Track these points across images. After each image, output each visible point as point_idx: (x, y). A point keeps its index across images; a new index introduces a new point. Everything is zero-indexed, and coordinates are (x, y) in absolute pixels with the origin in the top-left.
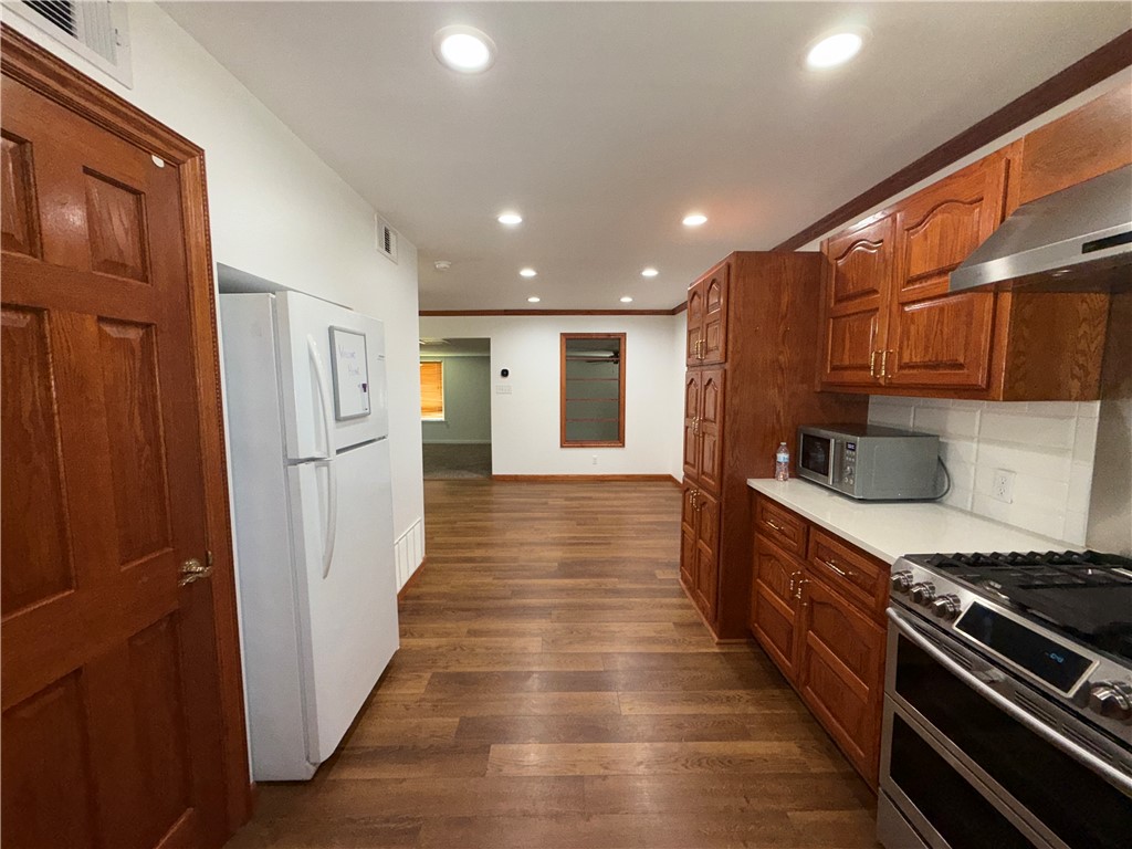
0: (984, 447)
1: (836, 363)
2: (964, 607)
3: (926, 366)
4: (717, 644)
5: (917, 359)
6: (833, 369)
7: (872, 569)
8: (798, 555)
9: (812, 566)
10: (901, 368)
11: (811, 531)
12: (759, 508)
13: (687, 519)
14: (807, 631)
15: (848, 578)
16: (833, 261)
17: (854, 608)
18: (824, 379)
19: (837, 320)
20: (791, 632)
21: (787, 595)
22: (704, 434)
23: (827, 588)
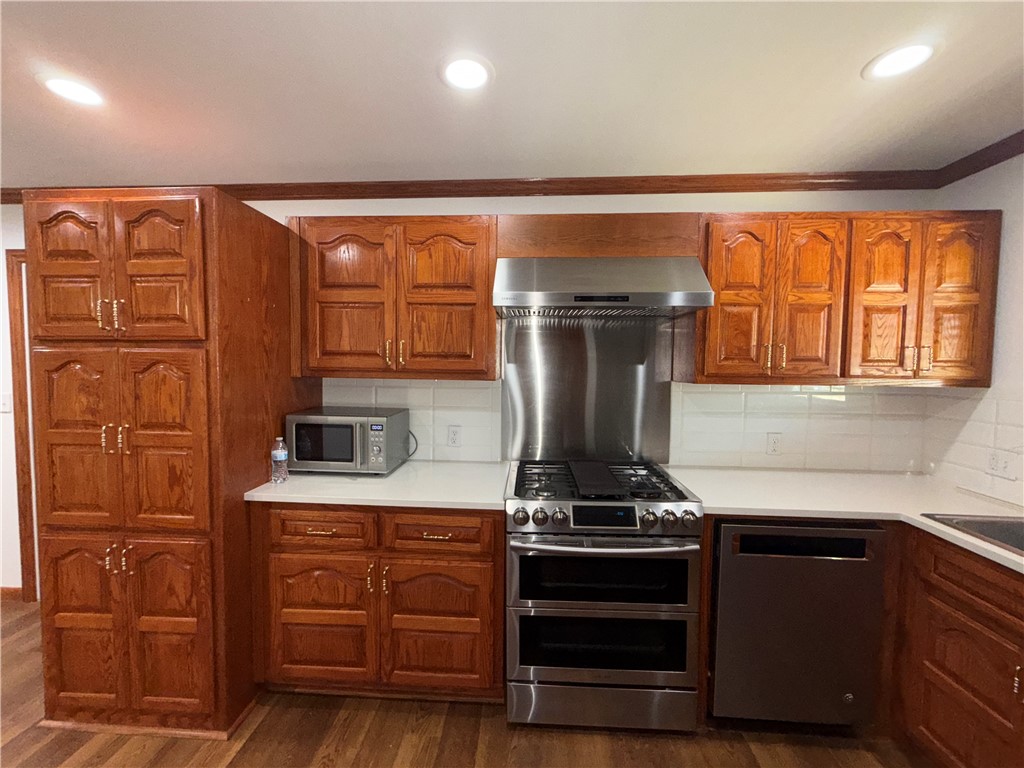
0: (438, 413)
1: (329, 348)
2: (571, 514)
3: (439, 356)
4: (229, 738)
5: (430, 350)
6: (325, 353)
7: (475, 521)
8: (367, 548)
9: (392, 550)
10: (413, 355)
11: (386, 516)
12: (275, 523)
13: (75, 603)
14: (390, 618)
15: (450, 540)
16: (315, 245)
17: (455, 564)
18: (313, 363)
19: (325, 305)
20: (362, 633)
21: (350, 599)
22: (136, 450)
23: (418, 562)
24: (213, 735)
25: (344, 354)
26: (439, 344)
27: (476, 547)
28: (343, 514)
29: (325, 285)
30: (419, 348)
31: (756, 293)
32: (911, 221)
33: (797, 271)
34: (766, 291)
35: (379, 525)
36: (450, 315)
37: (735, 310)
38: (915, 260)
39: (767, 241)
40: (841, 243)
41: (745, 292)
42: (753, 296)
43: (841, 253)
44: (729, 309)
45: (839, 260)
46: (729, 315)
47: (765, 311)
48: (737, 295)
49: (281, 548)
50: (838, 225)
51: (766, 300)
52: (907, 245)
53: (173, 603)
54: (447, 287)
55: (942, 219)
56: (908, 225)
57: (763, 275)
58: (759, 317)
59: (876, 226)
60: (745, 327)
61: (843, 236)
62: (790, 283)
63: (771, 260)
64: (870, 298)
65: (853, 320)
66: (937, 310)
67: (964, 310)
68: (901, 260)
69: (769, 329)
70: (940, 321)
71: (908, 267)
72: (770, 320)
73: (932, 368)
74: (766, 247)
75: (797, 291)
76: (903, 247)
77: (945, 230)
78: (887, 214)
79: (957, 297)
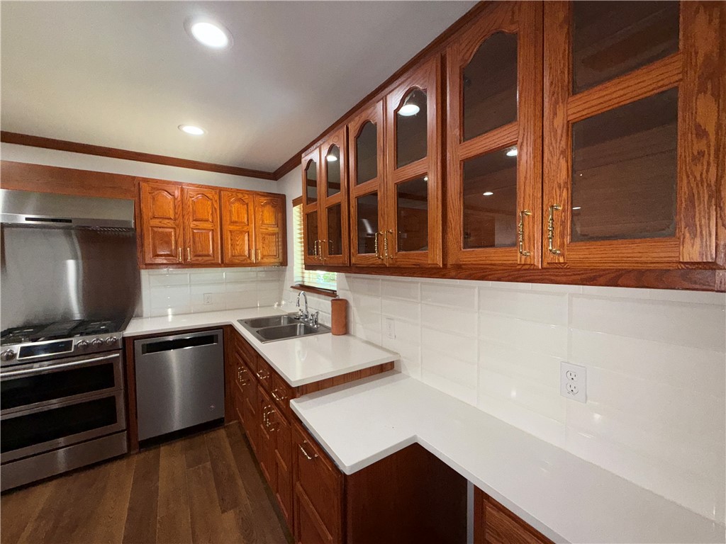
2: (17, 352)
31: (172, 222)
32: (248, 194)
33: (194, 212)
34: (177, 222)
37: (160, 230)
38: (251, 211)
39: (176, 196)
40: (216, 201)
41: (165, 221)
43: (217, 206)
44: (156, 229)
45: (215, 209)
46: (154, 233)
47: (178, 231)
48: (160, 222)
50: (213, 192)
51: (177, 226)
52: (247, 204)
55: (261, 195)
56: (247, 196)
57: (176, 213)
58: (175, 234)
59: (232, 195)
60: (166, 239)
61: (217, 197)
62: (191, 218)
63: (179, 206)
64: (232, 227)
65: (224, 237)
66: (262, 234)
67: (273, 234)
68: (245, 212)
69: (180, 240)
70: (264, 239)
71: (248, 214)
72: (181, 236)
73: (262, 258)
74: (175, 199)
75: (195, 222)
76: (246, 206)
77: (264, 200)
78: (238, 190)
79: (270, 229)
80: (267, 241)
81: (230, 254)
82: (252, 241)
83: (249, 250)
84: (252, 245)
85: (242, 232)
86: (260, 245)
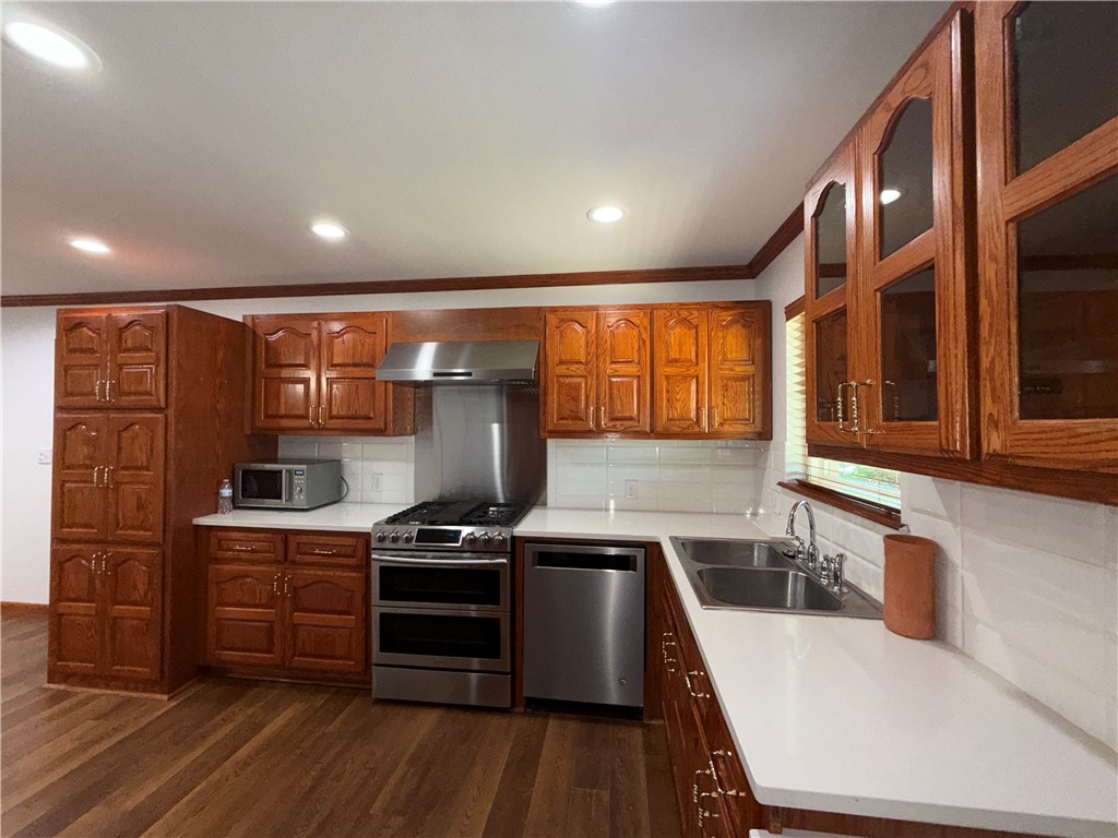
0: (365, 464)
1: (270, 412)
2: (415, 534)
3: (349, 418)
4: (169, 700)
5: (343, 413)
6: (267, 416)
7: (350, 541)
8: (276, 562)
9: (294, 563)
10: (331, 418)
11: (291, 537)
12: (214, 541)
13: (72, 595)
14: (291, 615)
15: (333, 555)
16: (261, 335)
17: (338, 573)
18: (258, 424)
19: (269, 380)
20: (272, 628)
21: (264, 601)
22: (118, 484)
23: (312, 572)
24: (158, 696)
25: (282, 417)
26: (349, 407)
27: (352, 561)
28: (262, 535)
29: (268, 366)
30: (335, 412)
31: (582, 367)
32: (698, 310)
33: (613, 349)
34: (590, 366)
35: (286, 542)
36: (357, 387)
37: (567, 380)
38: (704, 340)
39: (589, 327)
40: (645, 328)
41: (574, 367)
42: (581, 369)
43: (646, 336)
44: (561, 380)
45: (644, 341)
46: (561, 385)
47: (589, 382)
48: (568, 369)
49: (217, 561)
50: (642, 314)
51: (589, 373)
52: (696, 327)
53: (135, 596)
54: (355, 365)
55: (722, 308)
56: (696, 314)
57: (588, 354)
58: (586, 386)
59: (671, 314)
60: (574, 394)
61: (646, 322)
62: (608, 359)
63: (593, 342)
64: (669, 370)
65: (657, 387)
66: (722, 378)
67: (743, 379)
68: (692, 341)
69: (593, 395)
70: (726, 388)
71: (697, 346)
72: (594, 388)
73: (721, 424)
74: (588, 332)
75: (613, 366)
76: (694, 331)
77: (727, 316)
78: (681, 304)
79: (737, 369)
80: (731, 393)
81: (665, 417)
82: (703, 393)
83: (698, 409)
84: (703, 399)
85: (686, 378)
86: (718, 400)
